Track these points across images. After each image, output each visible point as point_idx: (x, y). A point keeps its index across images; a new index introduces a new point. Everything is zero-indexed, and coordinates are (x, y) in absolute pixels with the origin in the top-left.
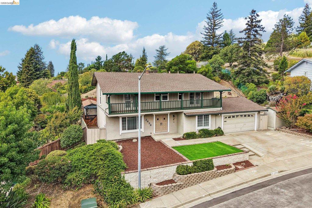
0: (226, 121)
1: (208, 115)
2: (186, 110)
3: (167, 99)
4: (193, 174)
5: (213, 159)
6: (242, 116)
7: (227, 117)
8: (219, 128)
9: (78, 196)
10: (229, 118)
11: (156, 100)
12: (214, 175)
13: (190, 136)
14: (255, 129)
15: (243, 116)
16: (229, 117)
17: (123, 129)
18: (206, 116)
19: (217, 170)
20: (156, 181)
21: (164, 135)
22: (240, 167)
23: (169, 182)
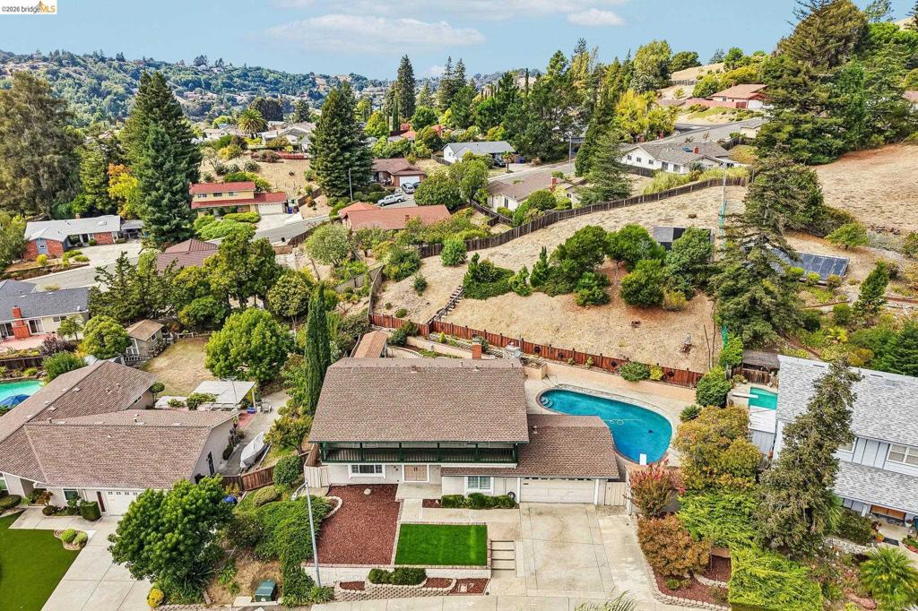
0: (528, 484)
2: (446, 464)
4: (385, 585)
5: (426, 568)
8: (511, 493)
9: (265, 570)
12: (414, 592)
16: (535, 478)
17: (353, 472)
19: (424, 586)
20: (344, 580)
21: (419, 486)
22: (463, 588)
23: (359, 585)
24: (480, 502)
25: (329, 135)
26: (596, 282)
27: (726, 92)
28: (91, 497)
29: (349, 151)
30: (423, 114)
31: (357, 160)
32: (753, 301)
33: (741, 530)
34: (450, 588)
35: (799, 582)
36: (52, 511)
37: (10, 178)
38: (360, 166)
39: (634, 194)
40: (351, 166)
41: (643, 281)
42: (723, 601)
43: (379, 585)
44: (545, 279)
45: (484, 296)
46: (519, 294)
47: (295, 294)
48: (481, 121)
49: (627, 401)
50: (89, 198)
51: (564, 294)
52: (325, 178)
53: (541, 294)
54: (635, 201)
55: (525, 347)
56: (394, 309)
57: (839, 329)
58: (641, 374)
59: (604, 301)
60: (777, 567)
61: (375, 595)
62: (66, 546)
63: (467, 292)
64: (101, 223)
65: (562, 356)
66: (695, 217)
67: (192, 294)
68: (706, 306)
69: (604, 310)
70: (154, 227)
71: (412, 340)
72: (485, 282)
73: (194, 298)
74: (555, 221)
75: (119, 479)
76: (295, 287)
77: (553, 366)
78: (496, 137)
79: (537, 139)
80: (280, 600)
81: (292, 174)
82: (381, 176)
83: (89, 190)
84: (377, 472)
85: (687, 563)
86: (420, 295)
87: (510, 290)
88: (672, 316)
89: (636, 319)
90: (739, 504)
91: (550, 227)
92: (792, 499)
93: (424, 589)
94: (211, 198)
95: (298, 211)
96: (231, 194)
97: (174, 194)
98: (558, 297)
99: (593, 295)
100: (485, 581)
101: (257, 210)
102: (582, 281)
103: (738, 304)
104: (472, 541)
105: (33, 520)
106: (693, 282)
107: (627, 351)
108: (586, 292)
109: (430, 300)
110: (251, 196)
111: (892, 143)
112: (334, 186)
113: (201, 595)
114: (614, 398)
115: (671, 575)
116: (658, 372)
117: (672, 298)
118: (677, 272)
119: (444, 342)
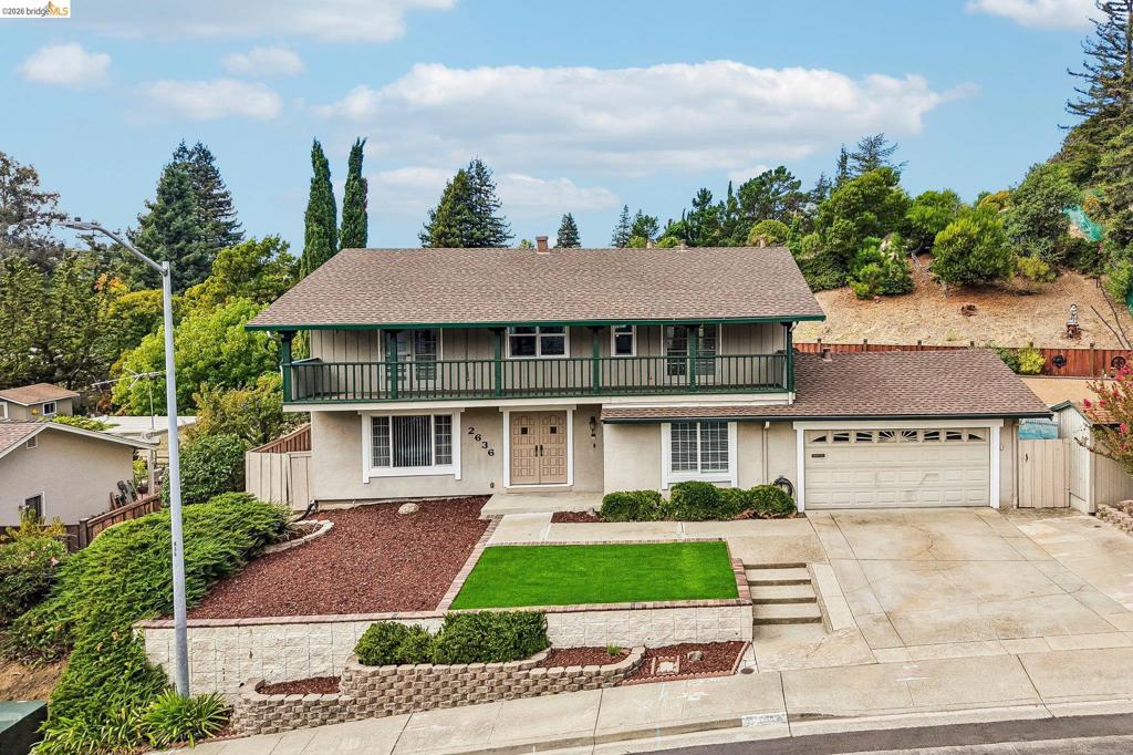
0: (823, 456)
1: (724, 424)
2: (615, 400)
3: (563, 353)
5: (545, 612)
6: (912, 434)
7: (830, 439)
8: (781, 481)
10: (836, 439)
11: (513, 353)
12: (506, 683)
13: (621, 507)
14: (995, 504)
15: (921, 436)
16: (842, 438)
17: (377, 463)
18: (715, 426)
19: (539, 664)
21: (547, 495)
22: (667, 666)
34: (624, 664)
51: (832, 287)
69: (906, 303)
84: (439, 461)
89: (968, 304)
100: (735, 647)
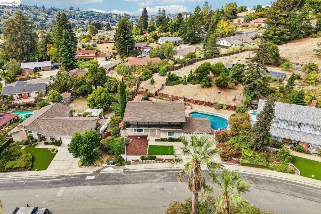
0: (185, 135)
1: (174, 132)
5: (156, 156)
9: (110, 157)
12: (153, 162)
16: (187, 133)
17: (135, 132)
20: (133, 159)
21: (154, 136)
22: (167, 161)
23: (138, 160)
24: (171, 140)
25: (120, 34)
26: (207, 80)
27: (255, 21)
28: (58, 139)
29: (127, 40)
30: (151, 28)
31: (130, 43)
32: (255, 85)
33: (245, 145)
34: (163, 161)
35: (260, 157)
36: (46, 143)
37: (14, 48)
38: (131, 45)
39: (221, 54)
40: (128, 45)
41: (222, 79)
42: (239, 163)
43: (143, 160)
44: (192, 80)
45: (173, 85)
46: (183, 84)
47: (113, 84)
48: (171, 30)
49: (216, 115)
50: (40, 55)
51: (197, 84)
52: (119, 49)
53: (190, 84)
54: (221, 56)
55: (185, 100)
56: (144, 89)
57: (281, 94)
58: (220, 107)
59: (209, 86)
60: (254, 154)
61: (142, 163)
62: (52, 152)
63: (167, 83)
64: (45, 63)
65: (196, 102)
66: (240, 61)
67: (81, 84)
68: (241, 88)
69: (210, 89)
70: (65, 64)
71: (150, 98)
72: (173, 81)
73: (81, 85)
74: (195, 62)
75: (66, 134)
76: (113, 82)
77: (193, 105)
78: (176, 35)
79: (190, 36)
80: (115, 165)
81: (107, 48)
82: (137, 48)
83: (41, 53)
84: (142, 131)
85: (230, 154)
86: (152, 85)
87: (181, 83)
88: (230, 90)
89: (220, 91)
90: (245, 138)
91: (193, 64)
92: (258, 134)
93: (156, 161)
94: (81, 55)
95: (110, 60)
96: (88, 54)
97: (71, 53)
98: (195, 85)
99: (207, 84)
100: (173, 159)
101: (97, 59)
102: (203, 80)
103: (250, 86)
104: (169, 149)
105: (41, 146)
106: (237, 80)
107: (216, 101)
108: (204, 83)
109: (156, 86)
110: (94, 55)
111: (305, 37)
112: (122, 51)
113: (93, 163)
114: (212, 114)
115: (225, 157)
116: (225, 106)
117: (231, 84)
118: (233, 77)
119: (160, 99)
